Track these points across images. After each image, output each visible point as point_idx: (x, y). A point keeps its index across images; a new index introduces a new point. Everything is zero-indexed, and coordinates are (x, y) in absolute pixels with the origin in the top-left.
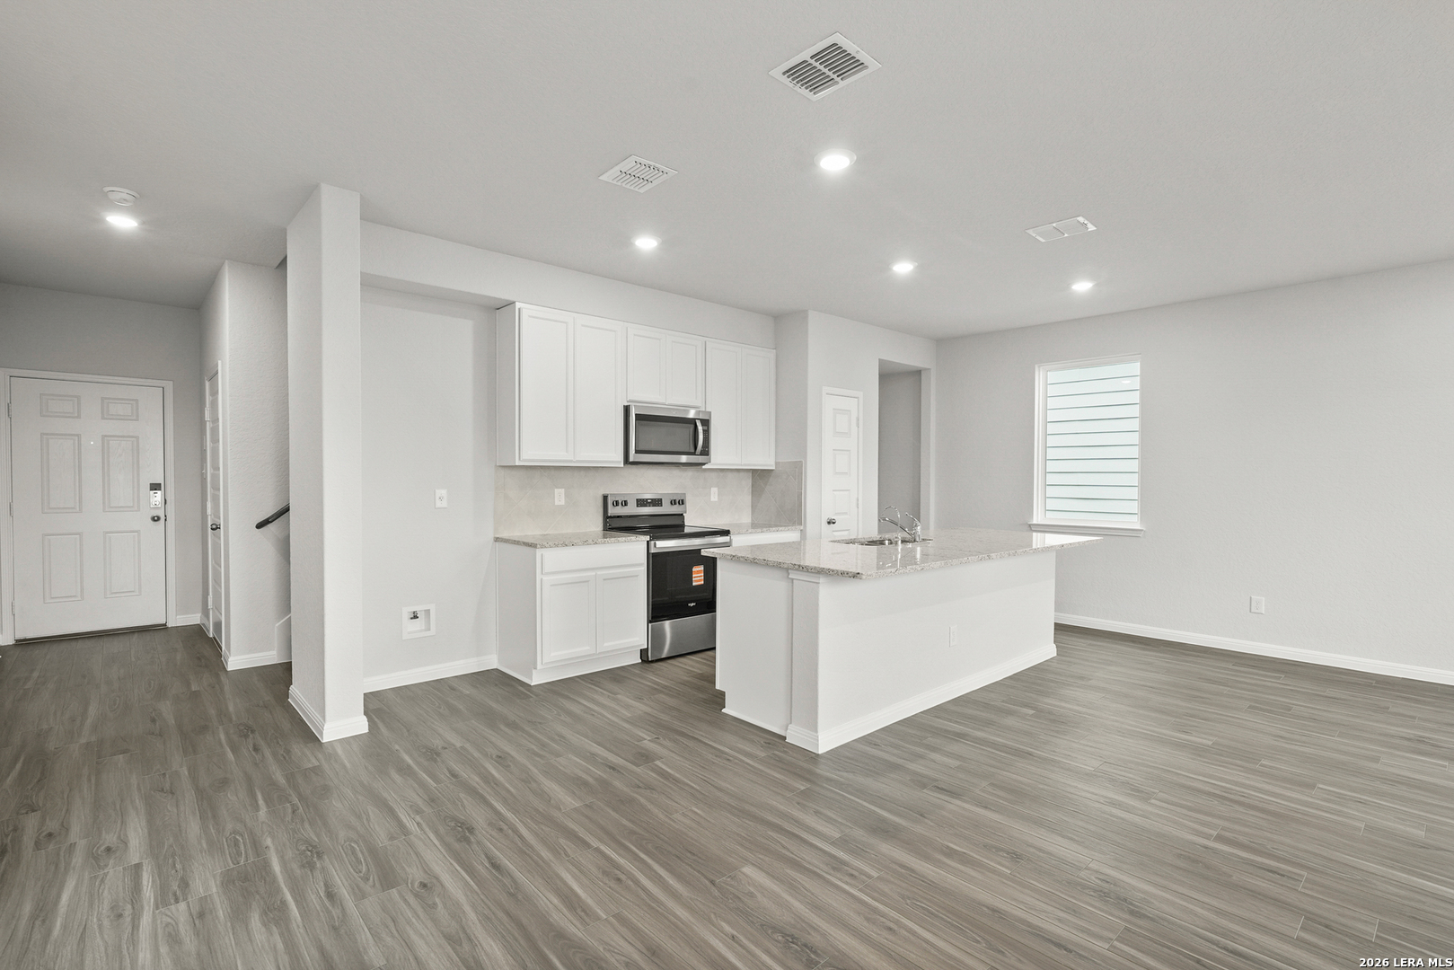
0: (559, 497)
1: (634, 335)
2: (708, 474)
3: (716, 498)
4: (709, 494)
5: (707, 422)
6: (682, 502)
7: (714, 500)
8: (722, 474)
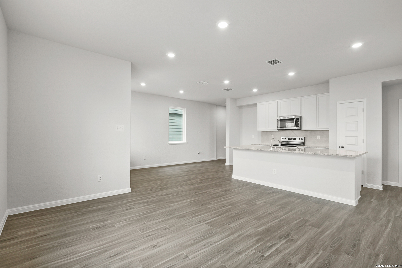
1: (280, 102)
2: (316, 132)
3: (319, 139)
4: (316, 137)
5: (298, 119)
6: (302, 139)
7: (318, 139)
8: (322, 132)
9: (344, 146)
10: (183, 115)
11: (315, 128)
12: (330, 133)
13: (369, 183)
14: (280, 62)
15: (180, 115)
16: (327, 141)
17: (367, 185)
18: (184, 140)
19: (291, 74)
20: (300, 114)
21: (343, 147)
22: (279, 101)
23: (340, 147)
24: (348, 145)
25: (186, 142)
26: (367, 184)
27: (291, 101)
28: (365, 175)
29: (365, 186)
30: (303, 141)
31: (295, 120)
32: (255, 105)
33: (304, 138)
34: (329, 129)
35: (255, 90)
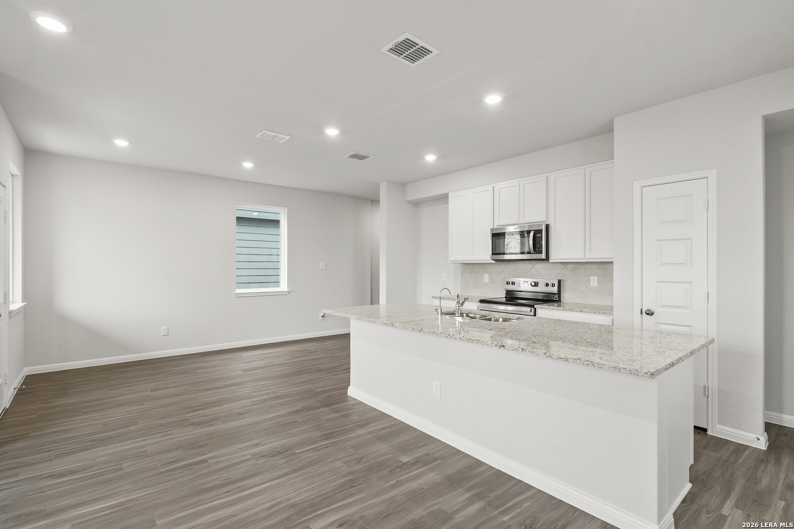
0: (486, 278)
1: (499, 189)
2: (587, 266)
3: (596, 285)
4: (589, 281)
5: (540, 231)
6: (553, 285)
7: (594, 286)
8: (603, 266)
9: (653, 309)
10: (280, 221)
11: (582, 257)
12: (617, 271)
13: (725, 425)
14: (431, 52)
15: (276, 223)
16: (611, 292)
17: (717, 430)
18: (284, 286)
19: (493, 100)
20: (544, 219)
21: (650, 313)
22: (497, 186)
23: (642, 313)
24: (663, 306)
25: (286, 289)
26: (718, 425)
27: (524, 185)
28: (712, 400)
29: (712, 433)
30: (555, 290)
31: (532, 234)
32: (444, 198)
33: (559, 282)
34: (612, 258)
35: (430, 158)
